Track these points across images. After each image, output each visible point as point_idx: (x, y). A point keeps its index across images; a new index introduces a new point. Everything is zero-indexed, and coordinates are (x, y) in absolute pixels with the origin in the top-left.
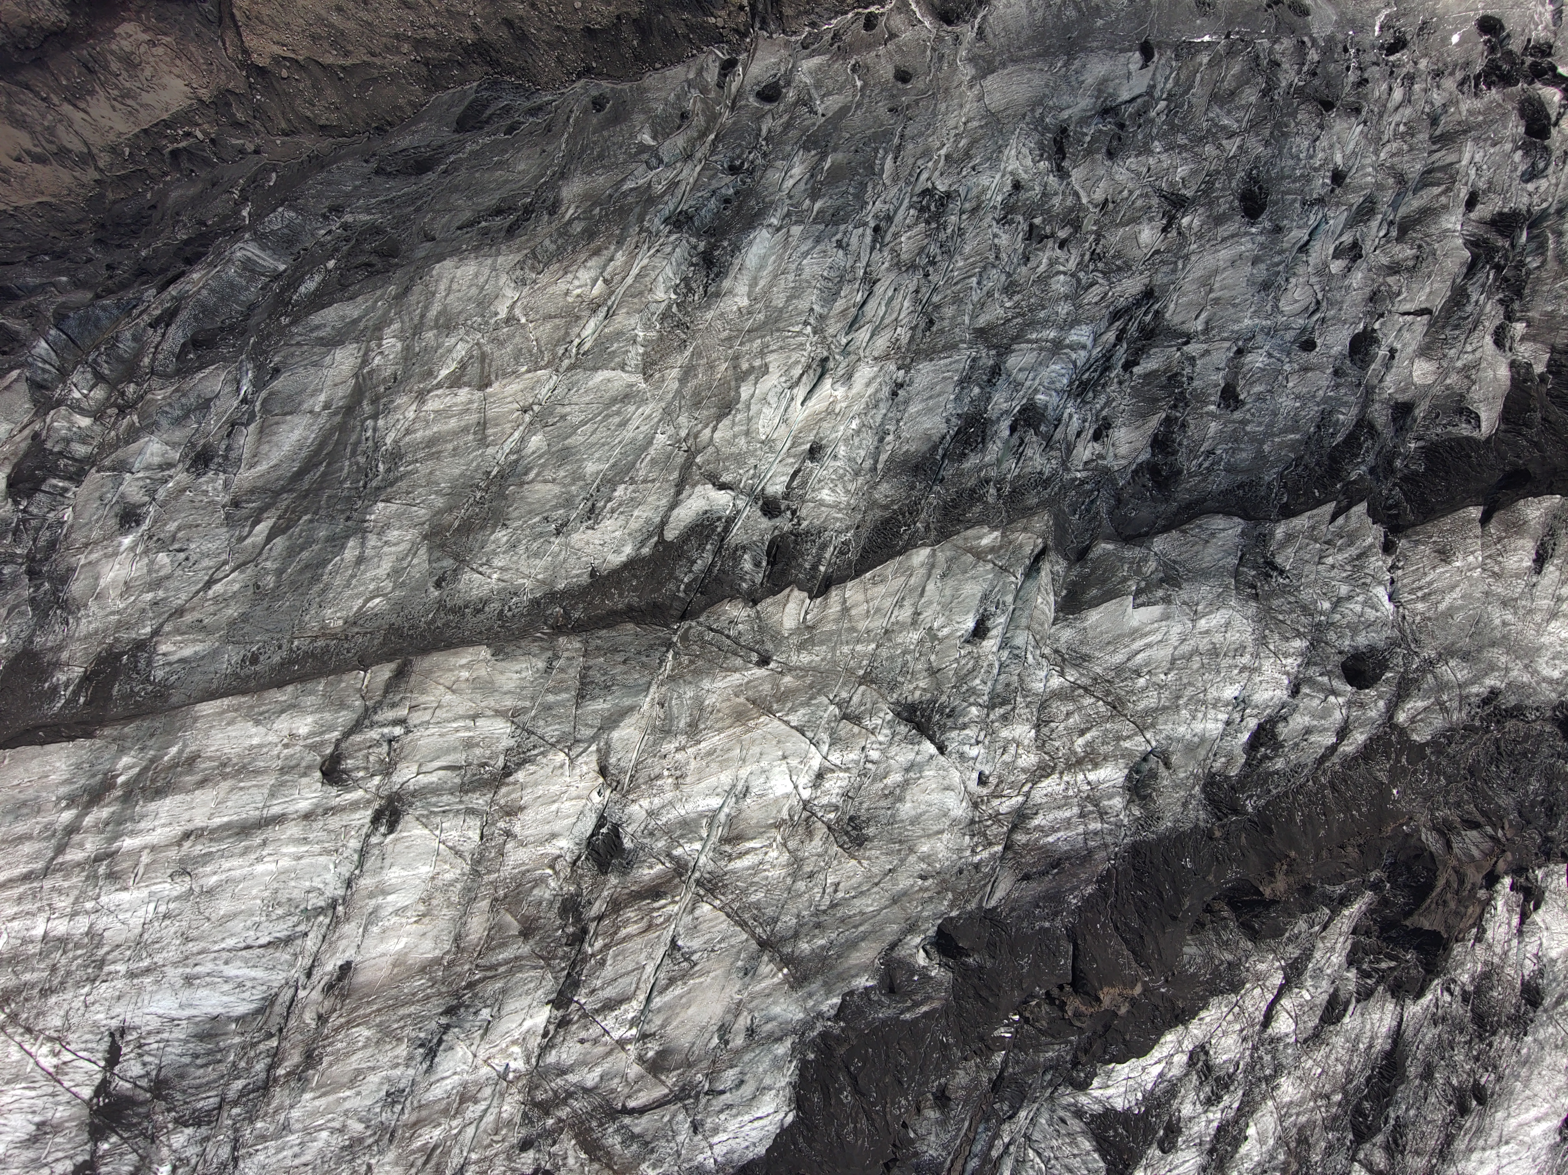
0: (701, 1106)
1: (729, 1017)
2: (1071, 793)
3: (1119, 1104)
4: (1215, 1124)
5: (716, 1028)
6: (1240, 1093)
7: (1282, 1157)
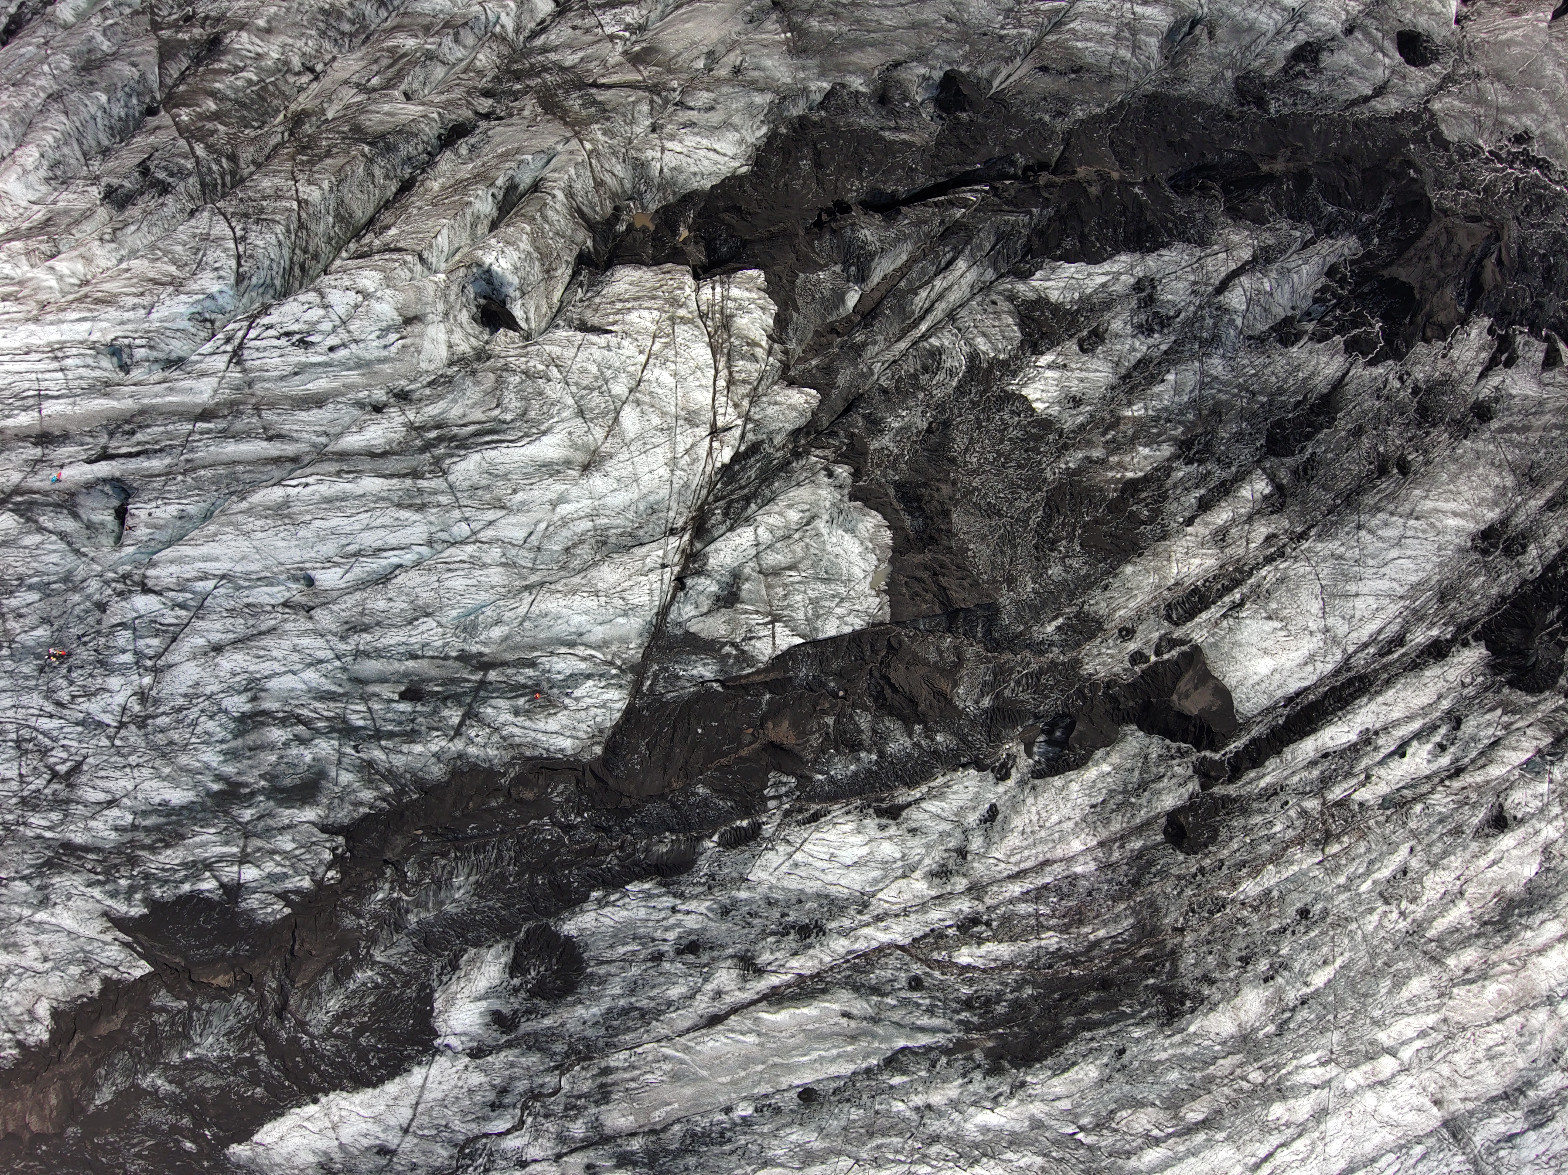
0: (666, 114)
1: (721, 49)
2: (1113, 14)
3: (1054, 296)
4: (1139, 355)
5: (706, 50)
6: (1173, 338)
7: (1191, 417)
